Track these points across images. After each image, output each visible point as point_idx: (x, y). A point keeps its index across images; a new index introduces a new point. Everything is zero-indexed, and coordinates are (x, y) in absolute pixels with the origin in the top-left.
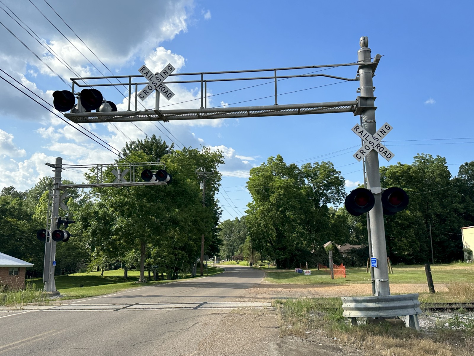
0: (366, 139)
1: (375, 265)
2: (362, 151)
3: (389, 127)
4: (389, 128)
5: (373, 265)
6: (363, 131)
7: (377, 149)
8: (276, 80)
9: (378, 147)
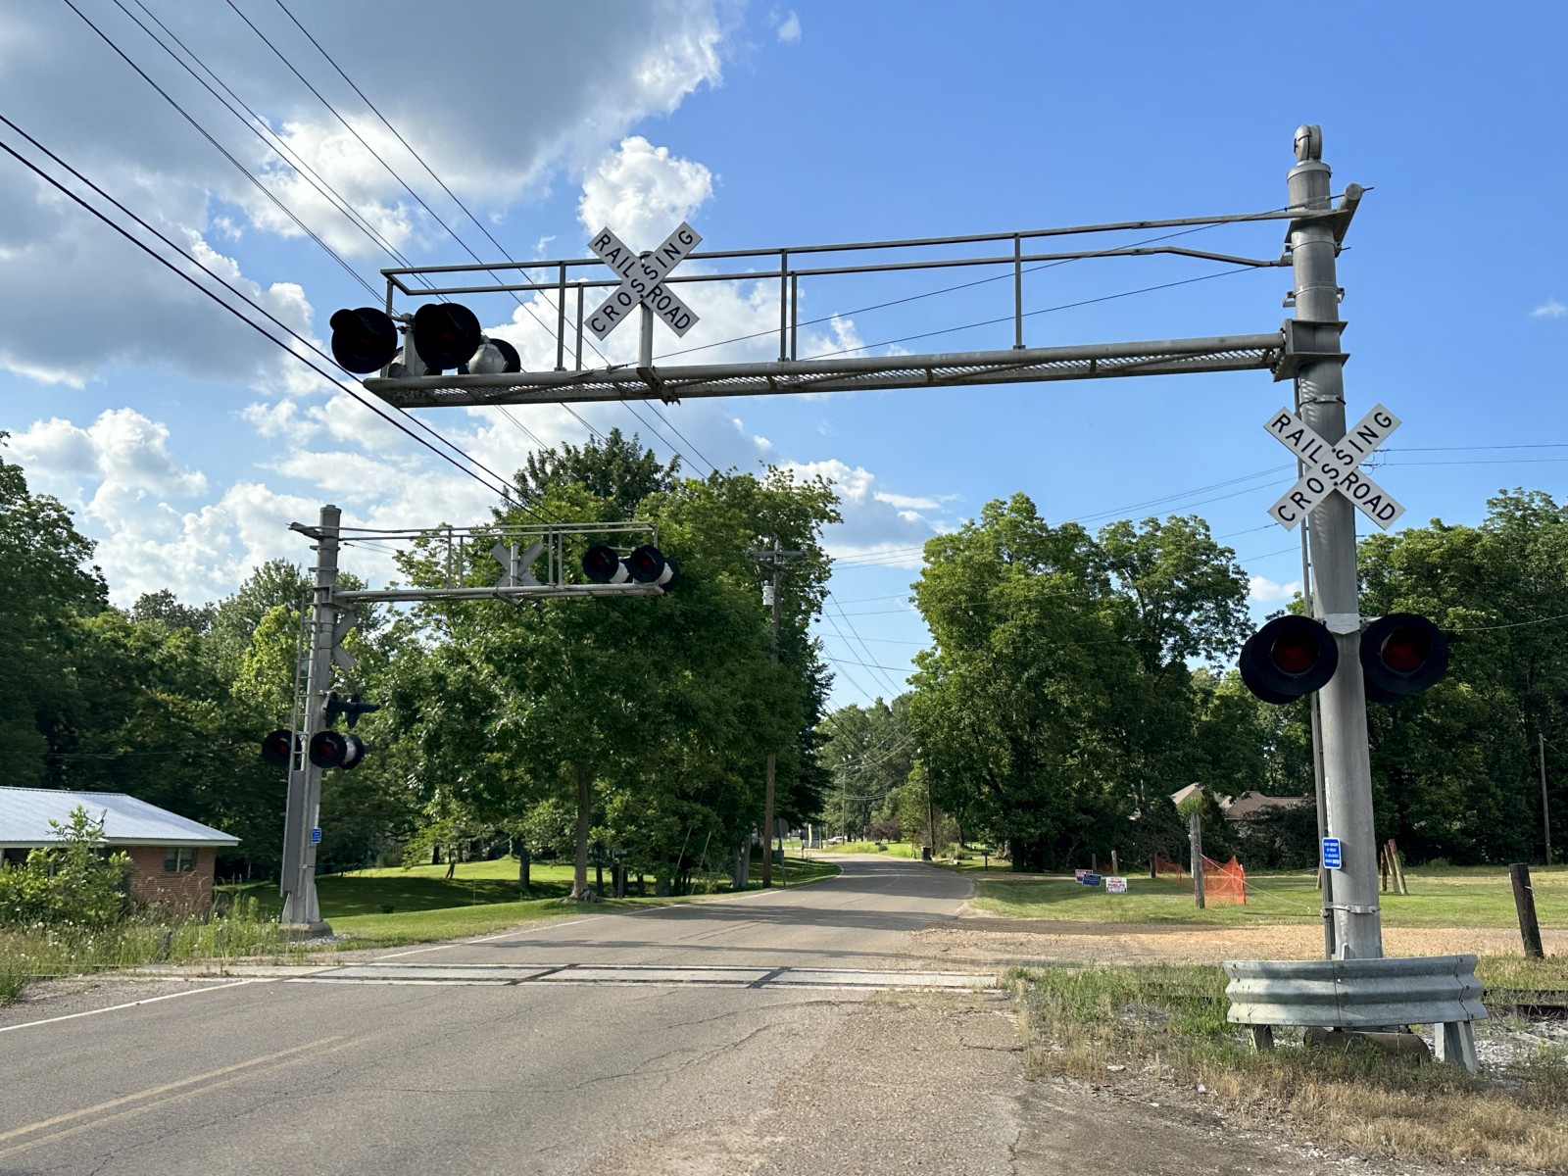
0: (1311, 457)
1: (1335, 862)
2: (1297, 497)
3: (1387, 418)
4: (1387, 423)
5: (1328, 861)
6: (1301, 432)
7: (1348, 489)
8: (1018, 267)
9: (1351, 482)
